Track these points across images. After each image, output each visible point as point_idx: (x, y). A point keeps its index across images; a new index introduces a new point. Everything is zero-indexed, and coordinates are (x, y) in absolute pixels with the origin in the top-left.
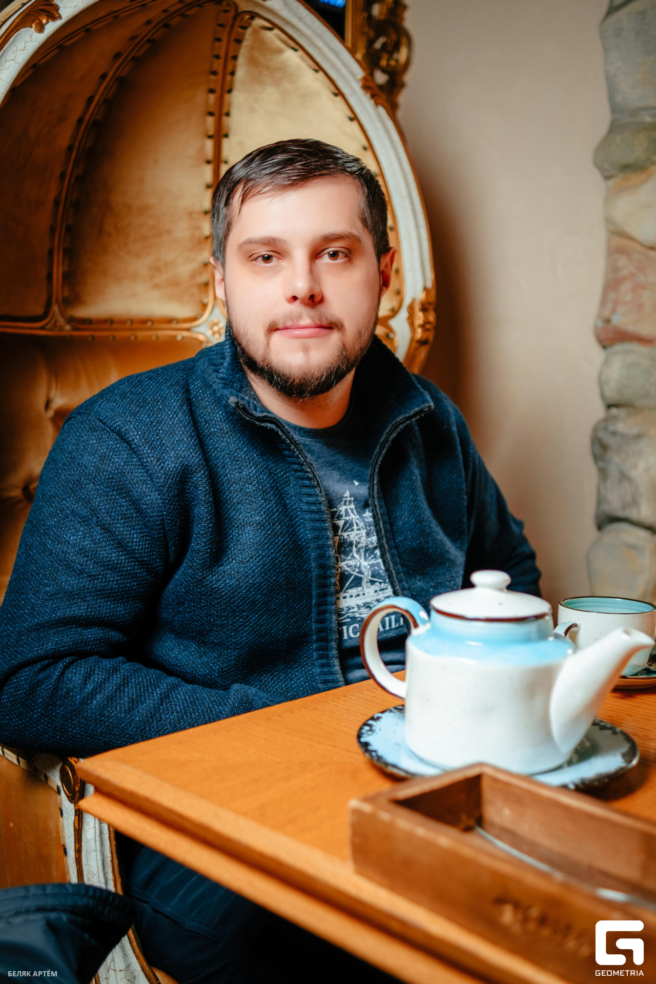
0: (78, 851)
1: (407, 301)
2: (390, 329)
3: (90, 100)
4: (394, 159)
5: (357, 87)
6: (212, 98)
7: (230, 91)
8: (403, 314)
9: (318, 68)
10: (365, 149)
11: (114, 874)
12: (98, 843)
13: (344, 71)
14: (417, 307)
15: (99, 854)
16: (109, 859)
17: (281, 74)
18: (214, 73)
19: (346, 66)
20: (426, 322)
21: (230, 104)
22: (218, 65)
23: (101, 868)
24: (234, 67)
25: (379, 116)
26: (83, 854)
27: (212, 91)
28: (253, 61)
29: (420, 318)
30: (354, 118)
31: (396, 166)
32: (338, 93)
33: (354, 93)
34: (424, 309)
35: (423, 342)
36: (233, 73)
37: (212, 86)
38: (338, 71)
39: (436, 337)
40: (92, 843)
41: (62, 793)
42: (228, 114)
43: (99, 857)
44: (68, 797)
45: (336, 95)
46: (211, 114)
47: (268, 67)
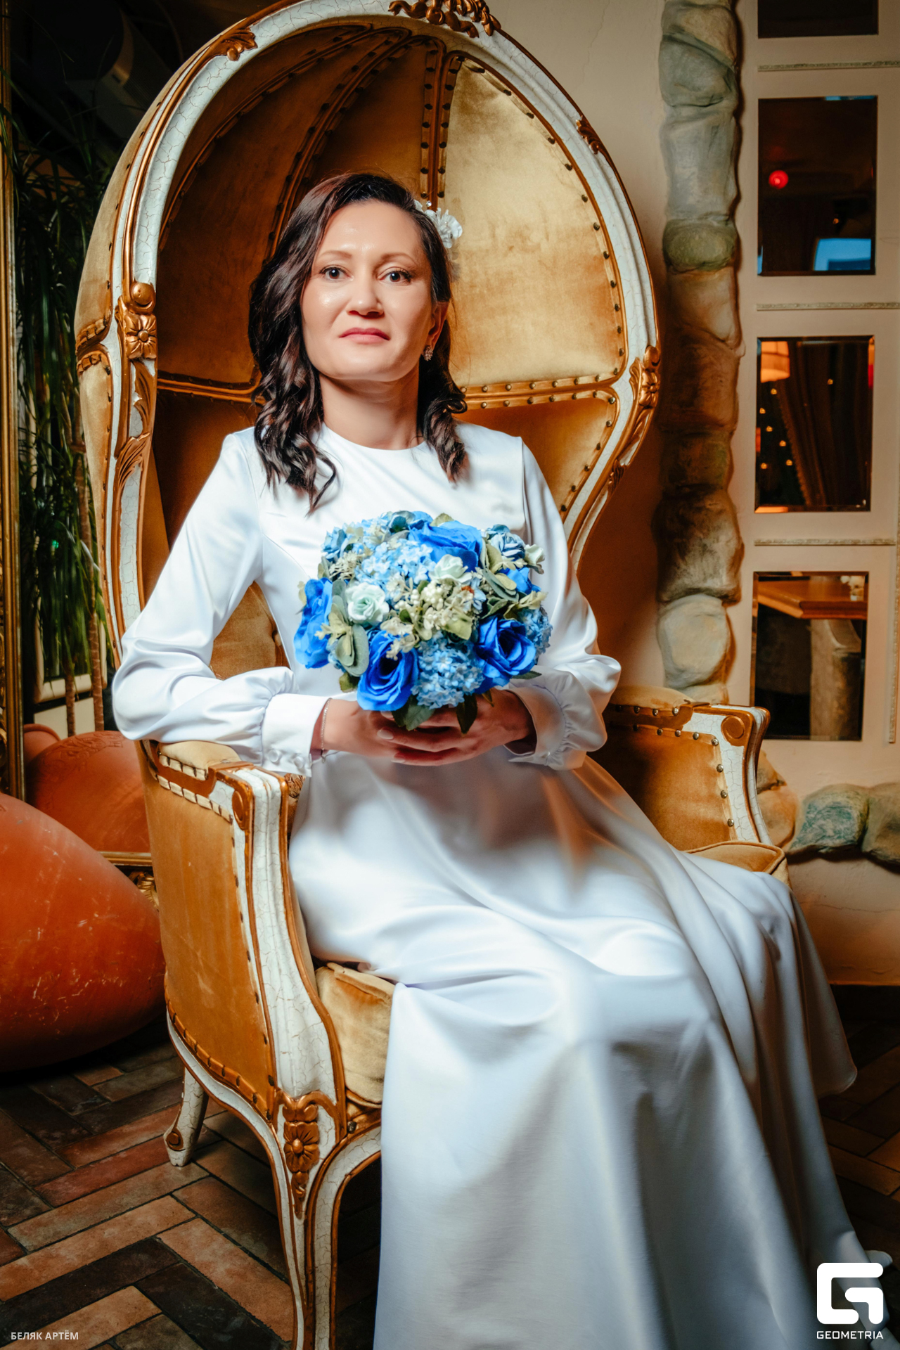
0: (249, 880)
1: (630, 362)
2: (613, 393)
3: (299, 156)
4: (615, 209)
5: (574, 132)
6: (425, 152)
7: (444, 145)
8: (627, 376)
9: (533, 113)
10: (585, 199)
11: (285, 907)
12: (269, 874)
13: (560, 114)
14: (641, 366)
15: (270, 884)
16: (281, 891)
17: (494, 120)
18: (426, 125)
19: (562, 109)
20: (651, 383)
21: (444, 159)
22: (430, 116)
23: (271, 898)
24: (447, 117)
25: (598, 162)
26: (254, 883)
27: (424, 145)
28: (465, 109)
29: (643, 379)
30: (572, 166)
31: (618, 215)
32: (554, 139)
33: (571, 137)
34: (648, 371)
35: (646, 406)
36: (446, 125)
37: (424, 140)
38: (553, 113)
39: (661, 399)
40: (263, 873)
41: (235, 822)
42: (442, 171)
43: (270, 887)
44: (239, 824)
45: (552, 142)
46: (424, 171)
47: (481, 114)
